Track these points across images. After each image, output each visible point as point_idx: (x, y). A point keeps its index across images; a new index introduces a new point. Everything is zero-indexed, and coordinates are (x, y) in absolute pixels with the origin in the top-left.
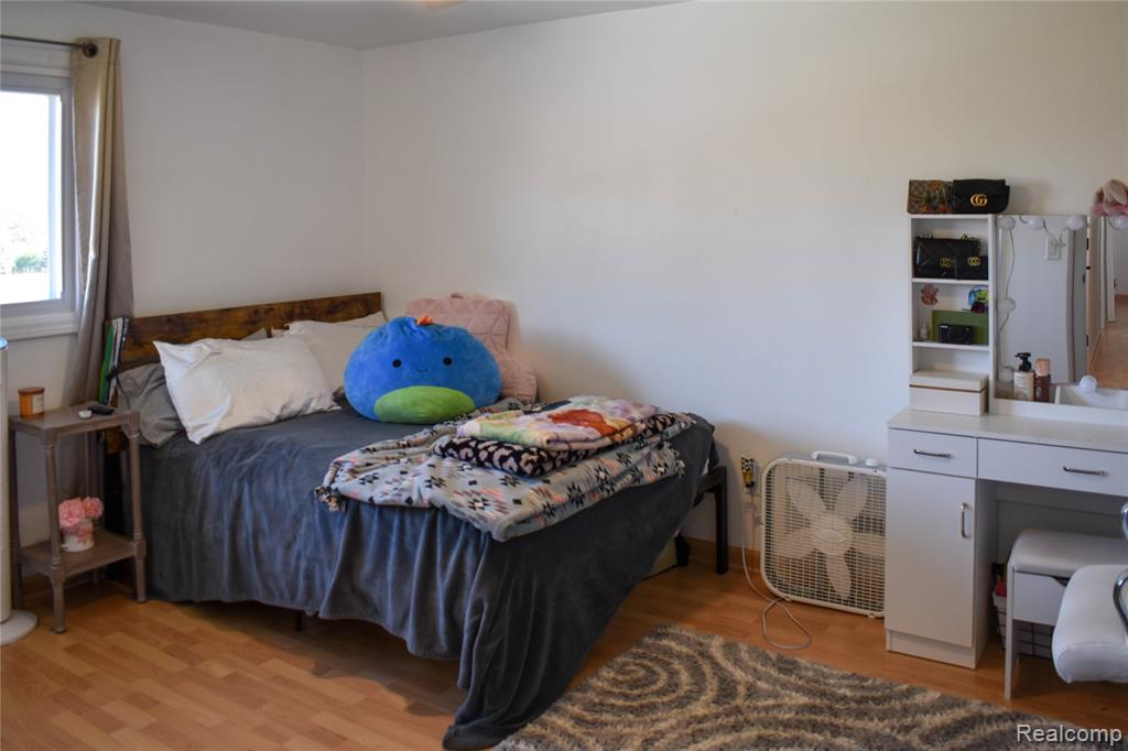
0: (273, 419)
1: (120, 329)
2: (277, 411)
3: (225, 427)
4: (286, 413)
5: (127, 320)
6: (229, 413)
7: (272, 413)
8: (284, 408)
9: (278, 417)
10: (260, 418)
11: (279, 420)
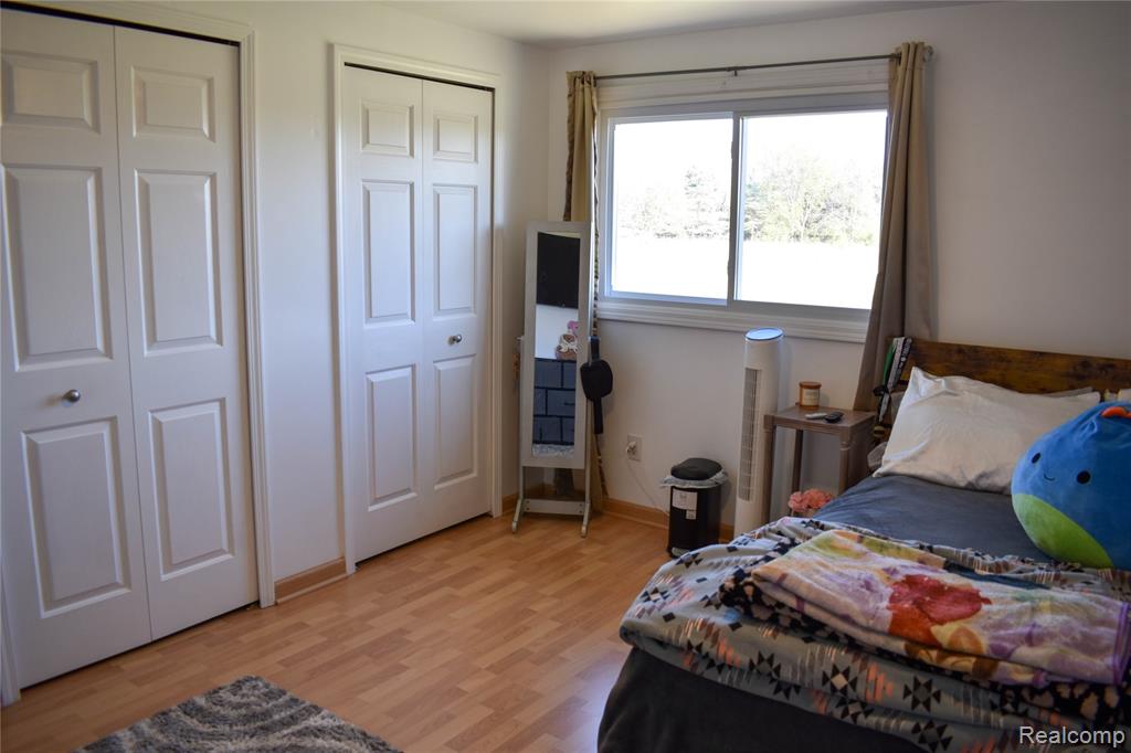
0: (962, 484)
1: (899, 348)
2: (971, 476)
3: (899, 470)
4: (984, 483)
5: (910, 341)
6: (913, 458)
7: (964, 477)
8: (981, 476)
9: (970, 483)
10: (946, 476)
11: (971, 488)
